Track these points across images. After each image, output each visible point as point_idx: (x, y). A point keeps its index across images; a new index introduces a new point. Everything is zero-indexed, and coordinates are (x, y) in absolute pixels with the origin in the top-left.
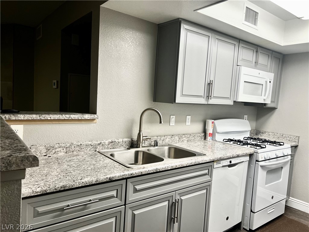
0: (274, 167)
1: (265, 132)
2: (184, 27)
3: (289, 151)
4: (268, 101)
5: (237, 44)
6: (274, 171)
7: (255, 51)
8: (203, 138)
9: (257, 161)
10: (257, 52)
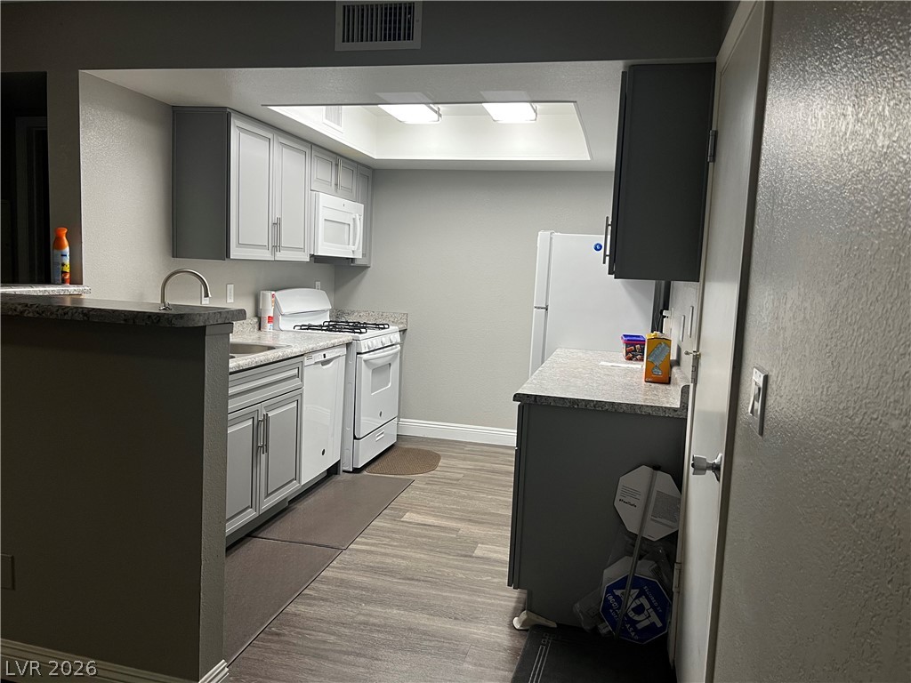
0: (380, 362)
1: (353, 312)
2: (235, 124)
3: (397, 338)
4: (358, 255)
5: (308, 151)
6: (380, 370)
7: (334, 163)
8: (257, 327)
9: (358, 353)
10: (337, 165)
